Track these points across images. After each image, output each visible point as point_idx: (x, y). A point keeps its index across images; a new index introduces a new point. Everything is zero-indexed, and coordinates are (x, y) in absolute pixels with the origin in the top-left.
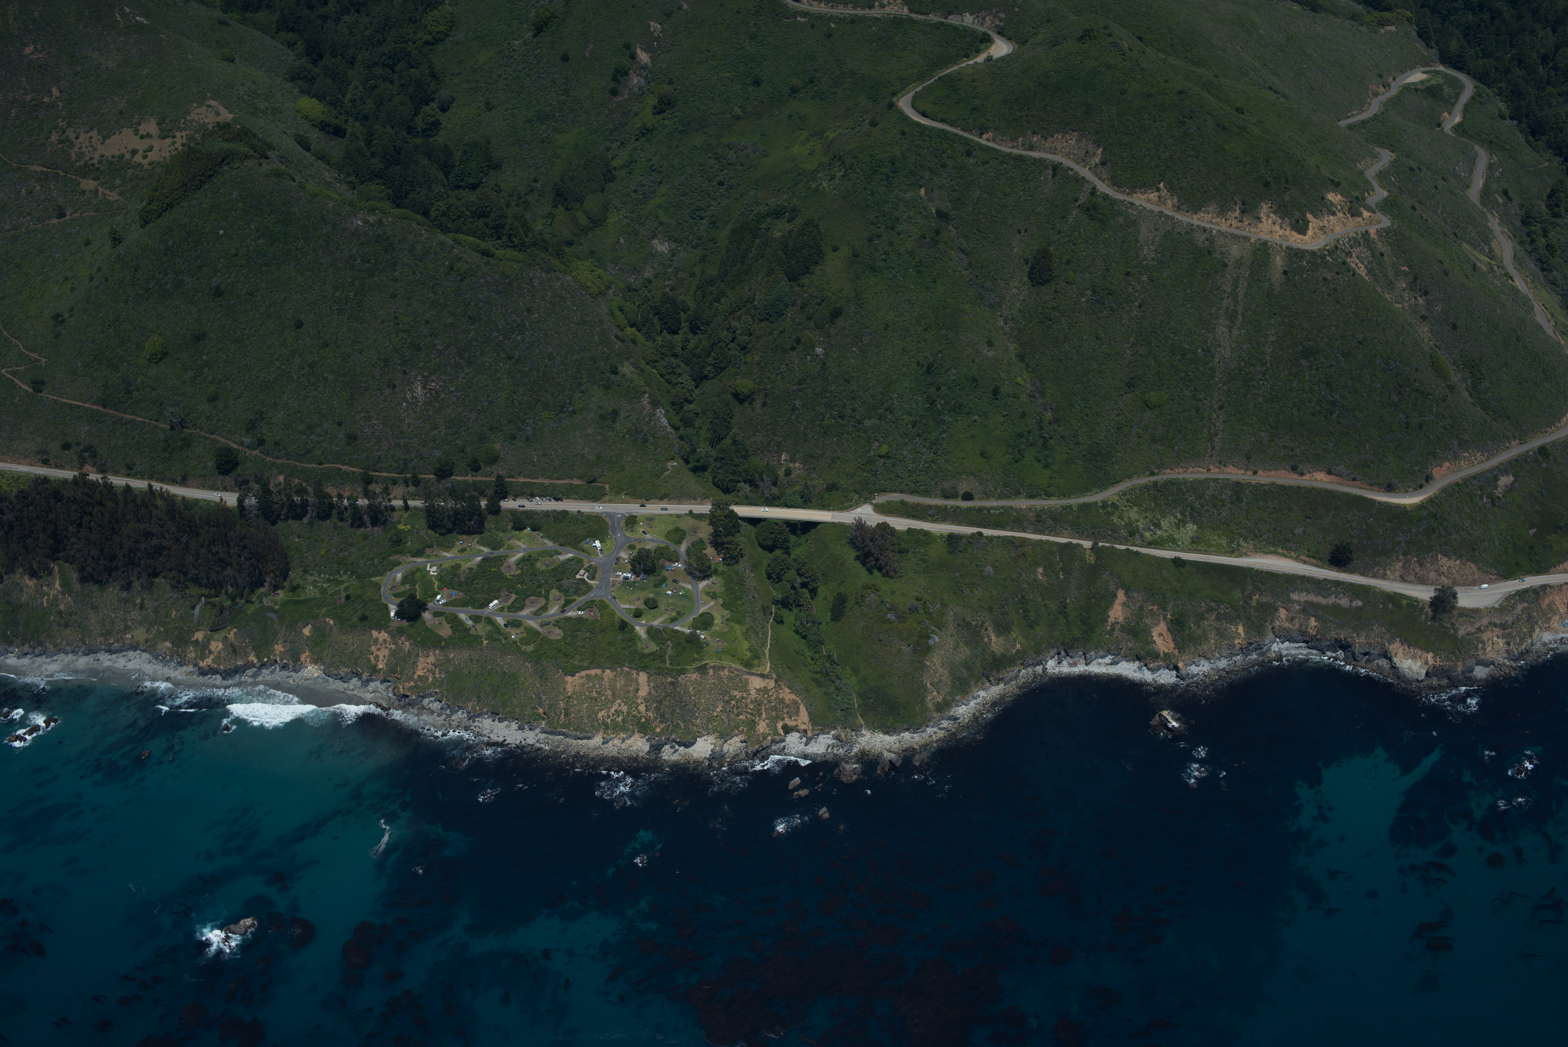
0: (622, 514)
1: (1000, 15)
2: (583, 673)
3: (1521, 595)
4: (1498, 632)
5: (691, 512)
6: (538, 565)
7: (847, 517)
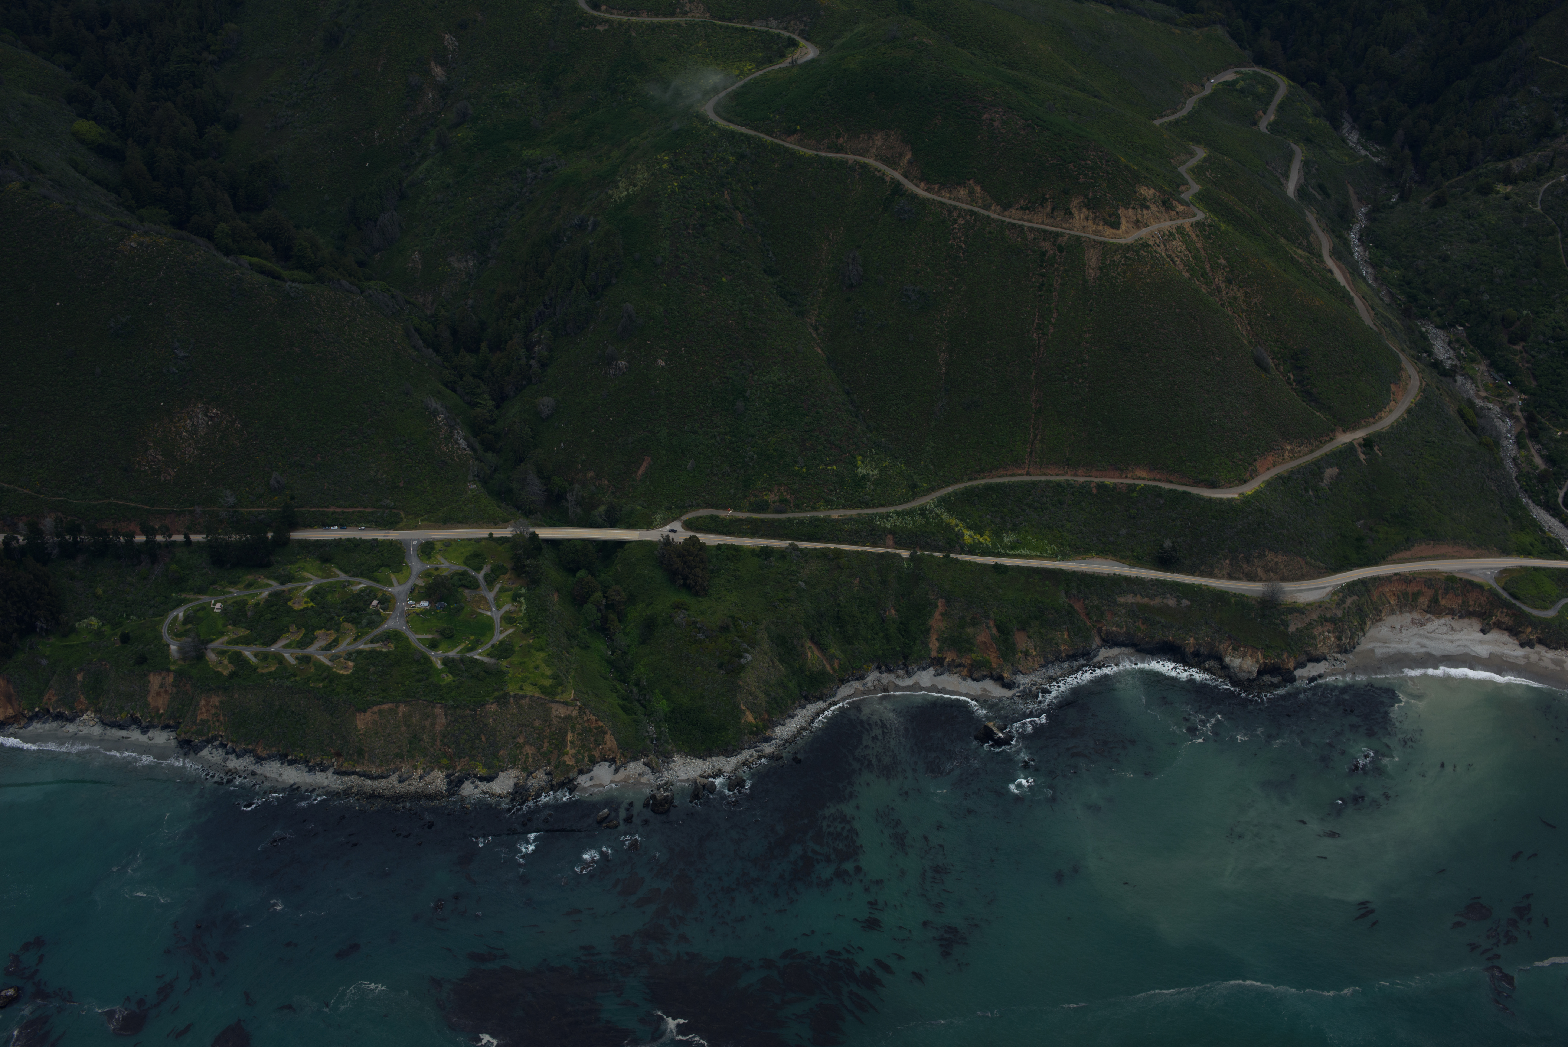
0: (418, 541)
1: (805, 19)
2: (376, 709)
3: (1351, 587)
4: (1329, 626)
5: (491, 535)
6: (329, 597)
7: (654, 535)
